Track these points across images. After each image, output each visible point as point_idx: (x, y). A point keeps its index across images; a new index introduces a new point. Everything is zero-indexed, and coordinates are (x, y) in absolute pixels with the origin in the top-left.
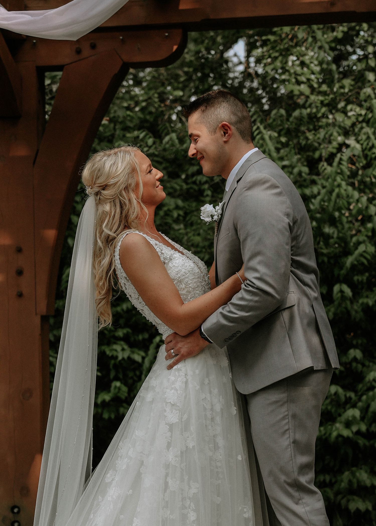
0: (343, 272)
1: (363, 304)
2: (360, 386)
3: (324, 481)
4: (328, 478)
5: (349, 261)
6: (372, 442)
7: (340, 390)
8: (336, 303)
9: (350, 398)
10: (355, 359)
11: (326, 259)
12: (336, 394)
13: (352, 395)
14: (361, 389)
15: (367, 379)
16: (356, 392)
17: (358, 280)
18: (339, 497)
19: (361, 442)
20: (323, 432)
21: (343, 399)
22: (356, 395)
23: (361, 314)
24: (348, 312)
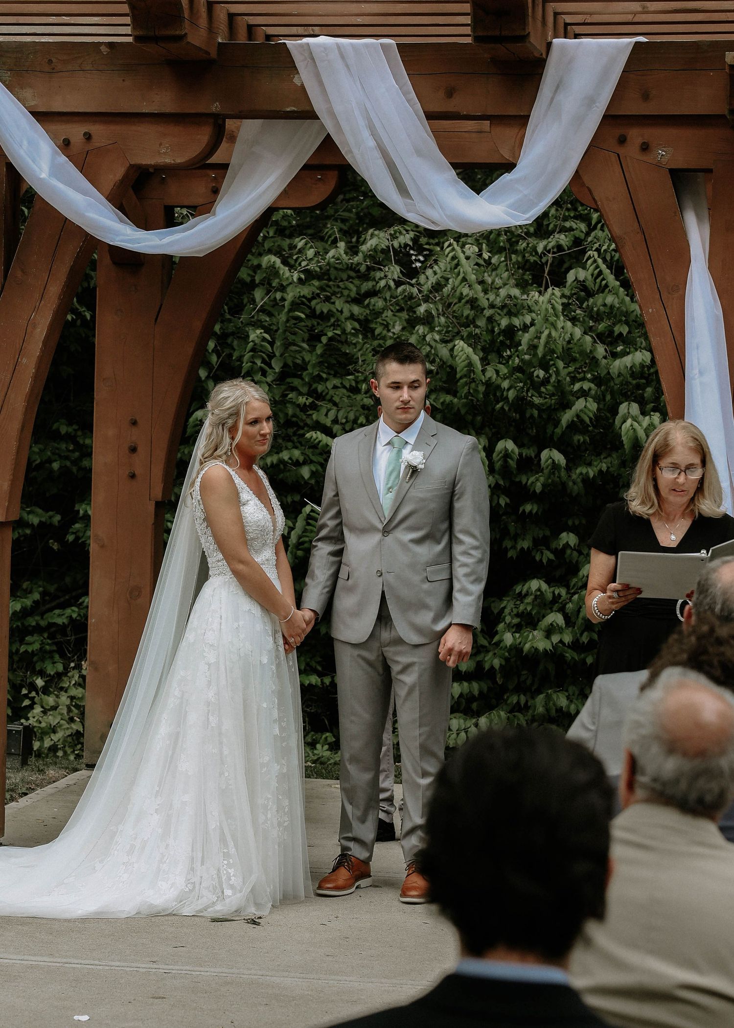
0: (558, 431)
1: (581, 474)
2: (575, 580)
3: (518, 703)
4: (523, 699)
5: (567, 417)
6: (583, 656)
7: (544, 586)
8: (546, 471)
9: (560, 596)
10: (567, 545)
11: (536, 413)
12: (539, 590)
13: (563, 592)
14: (574, 585)
15: (581, 574)
16: (567, 587)
17: (579, 441)
18: (535, 724)
19: (569, 655)
20: (518, 641)
21: (549, 596)
22: (568, 593)
23: (581, 485)
24: (564, 485)
